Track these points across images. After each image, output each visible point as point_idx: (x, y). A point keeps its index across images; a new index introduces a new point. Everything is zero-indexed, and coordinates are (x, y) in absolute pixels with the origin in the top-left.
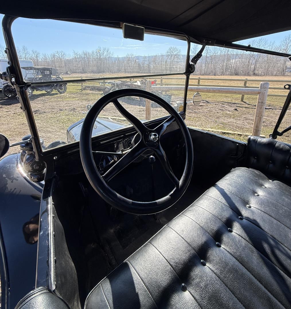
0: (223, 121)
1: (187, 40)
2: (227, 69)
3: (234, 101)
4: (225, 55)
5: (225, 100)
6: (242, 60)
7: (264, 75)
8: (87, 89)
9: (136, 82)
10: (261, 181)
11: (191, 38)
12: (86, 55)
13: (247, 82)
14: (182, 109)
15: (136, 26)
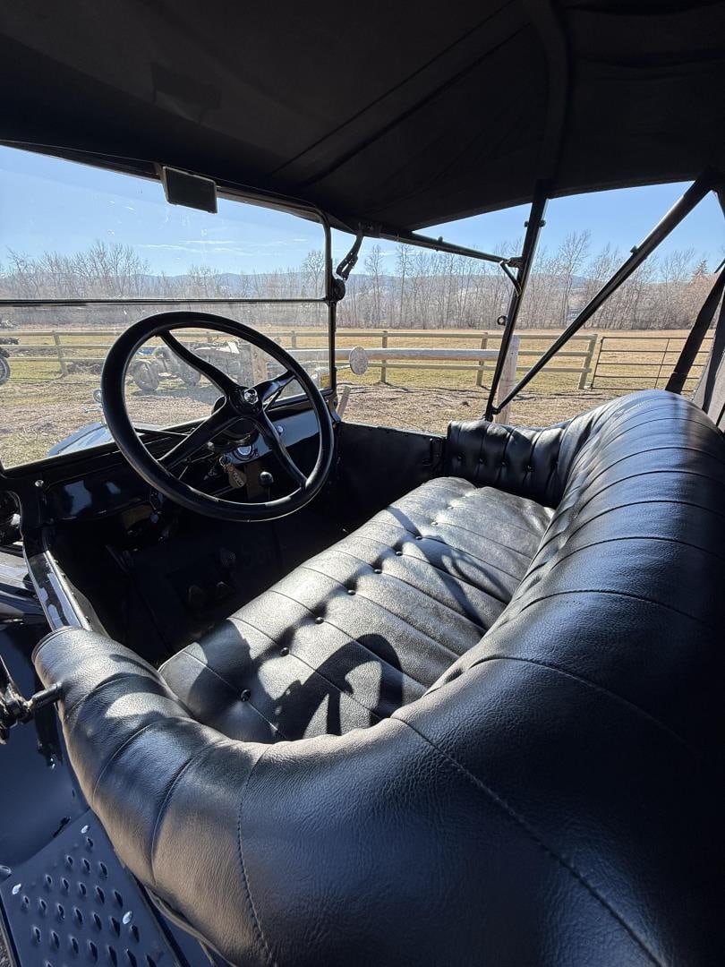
0: (437, 428)
1: (321, 220)
2: (450, 313)
3: (462, 386)
4: (444, 278)
5: (445, 384)
6: (482, 291)
7: (527, 328)
8: (79, 371)
9: (226, 344)
10: (461, 491)
11: (331, 219)
12: (59, 266)
13: (489, 340)
14: (327, 382)
15: (195, 176)
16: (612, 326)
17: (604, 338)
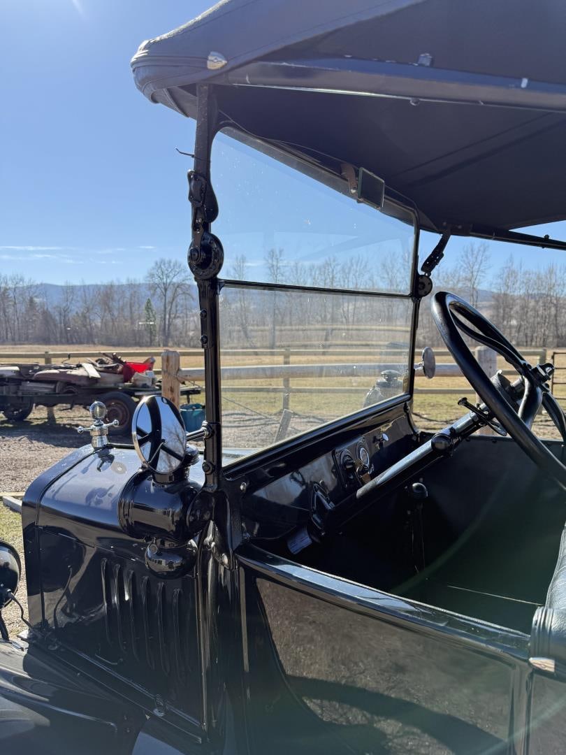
16: (534, 344)
17: (555, 353)
